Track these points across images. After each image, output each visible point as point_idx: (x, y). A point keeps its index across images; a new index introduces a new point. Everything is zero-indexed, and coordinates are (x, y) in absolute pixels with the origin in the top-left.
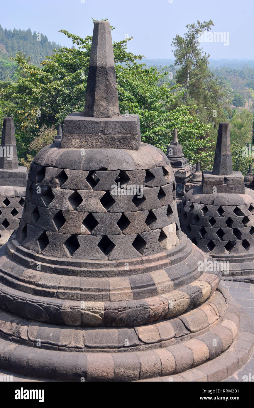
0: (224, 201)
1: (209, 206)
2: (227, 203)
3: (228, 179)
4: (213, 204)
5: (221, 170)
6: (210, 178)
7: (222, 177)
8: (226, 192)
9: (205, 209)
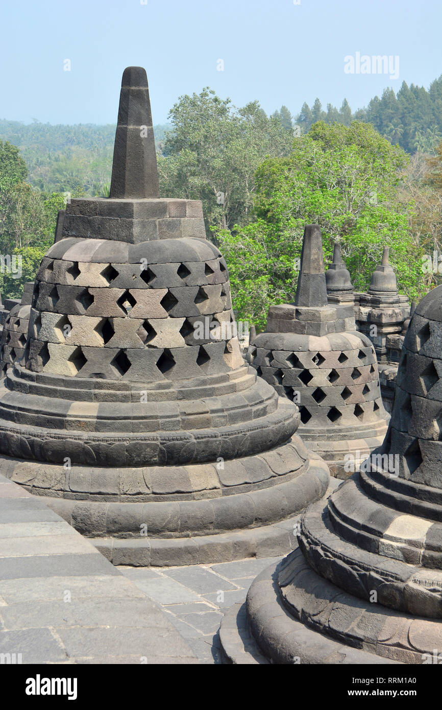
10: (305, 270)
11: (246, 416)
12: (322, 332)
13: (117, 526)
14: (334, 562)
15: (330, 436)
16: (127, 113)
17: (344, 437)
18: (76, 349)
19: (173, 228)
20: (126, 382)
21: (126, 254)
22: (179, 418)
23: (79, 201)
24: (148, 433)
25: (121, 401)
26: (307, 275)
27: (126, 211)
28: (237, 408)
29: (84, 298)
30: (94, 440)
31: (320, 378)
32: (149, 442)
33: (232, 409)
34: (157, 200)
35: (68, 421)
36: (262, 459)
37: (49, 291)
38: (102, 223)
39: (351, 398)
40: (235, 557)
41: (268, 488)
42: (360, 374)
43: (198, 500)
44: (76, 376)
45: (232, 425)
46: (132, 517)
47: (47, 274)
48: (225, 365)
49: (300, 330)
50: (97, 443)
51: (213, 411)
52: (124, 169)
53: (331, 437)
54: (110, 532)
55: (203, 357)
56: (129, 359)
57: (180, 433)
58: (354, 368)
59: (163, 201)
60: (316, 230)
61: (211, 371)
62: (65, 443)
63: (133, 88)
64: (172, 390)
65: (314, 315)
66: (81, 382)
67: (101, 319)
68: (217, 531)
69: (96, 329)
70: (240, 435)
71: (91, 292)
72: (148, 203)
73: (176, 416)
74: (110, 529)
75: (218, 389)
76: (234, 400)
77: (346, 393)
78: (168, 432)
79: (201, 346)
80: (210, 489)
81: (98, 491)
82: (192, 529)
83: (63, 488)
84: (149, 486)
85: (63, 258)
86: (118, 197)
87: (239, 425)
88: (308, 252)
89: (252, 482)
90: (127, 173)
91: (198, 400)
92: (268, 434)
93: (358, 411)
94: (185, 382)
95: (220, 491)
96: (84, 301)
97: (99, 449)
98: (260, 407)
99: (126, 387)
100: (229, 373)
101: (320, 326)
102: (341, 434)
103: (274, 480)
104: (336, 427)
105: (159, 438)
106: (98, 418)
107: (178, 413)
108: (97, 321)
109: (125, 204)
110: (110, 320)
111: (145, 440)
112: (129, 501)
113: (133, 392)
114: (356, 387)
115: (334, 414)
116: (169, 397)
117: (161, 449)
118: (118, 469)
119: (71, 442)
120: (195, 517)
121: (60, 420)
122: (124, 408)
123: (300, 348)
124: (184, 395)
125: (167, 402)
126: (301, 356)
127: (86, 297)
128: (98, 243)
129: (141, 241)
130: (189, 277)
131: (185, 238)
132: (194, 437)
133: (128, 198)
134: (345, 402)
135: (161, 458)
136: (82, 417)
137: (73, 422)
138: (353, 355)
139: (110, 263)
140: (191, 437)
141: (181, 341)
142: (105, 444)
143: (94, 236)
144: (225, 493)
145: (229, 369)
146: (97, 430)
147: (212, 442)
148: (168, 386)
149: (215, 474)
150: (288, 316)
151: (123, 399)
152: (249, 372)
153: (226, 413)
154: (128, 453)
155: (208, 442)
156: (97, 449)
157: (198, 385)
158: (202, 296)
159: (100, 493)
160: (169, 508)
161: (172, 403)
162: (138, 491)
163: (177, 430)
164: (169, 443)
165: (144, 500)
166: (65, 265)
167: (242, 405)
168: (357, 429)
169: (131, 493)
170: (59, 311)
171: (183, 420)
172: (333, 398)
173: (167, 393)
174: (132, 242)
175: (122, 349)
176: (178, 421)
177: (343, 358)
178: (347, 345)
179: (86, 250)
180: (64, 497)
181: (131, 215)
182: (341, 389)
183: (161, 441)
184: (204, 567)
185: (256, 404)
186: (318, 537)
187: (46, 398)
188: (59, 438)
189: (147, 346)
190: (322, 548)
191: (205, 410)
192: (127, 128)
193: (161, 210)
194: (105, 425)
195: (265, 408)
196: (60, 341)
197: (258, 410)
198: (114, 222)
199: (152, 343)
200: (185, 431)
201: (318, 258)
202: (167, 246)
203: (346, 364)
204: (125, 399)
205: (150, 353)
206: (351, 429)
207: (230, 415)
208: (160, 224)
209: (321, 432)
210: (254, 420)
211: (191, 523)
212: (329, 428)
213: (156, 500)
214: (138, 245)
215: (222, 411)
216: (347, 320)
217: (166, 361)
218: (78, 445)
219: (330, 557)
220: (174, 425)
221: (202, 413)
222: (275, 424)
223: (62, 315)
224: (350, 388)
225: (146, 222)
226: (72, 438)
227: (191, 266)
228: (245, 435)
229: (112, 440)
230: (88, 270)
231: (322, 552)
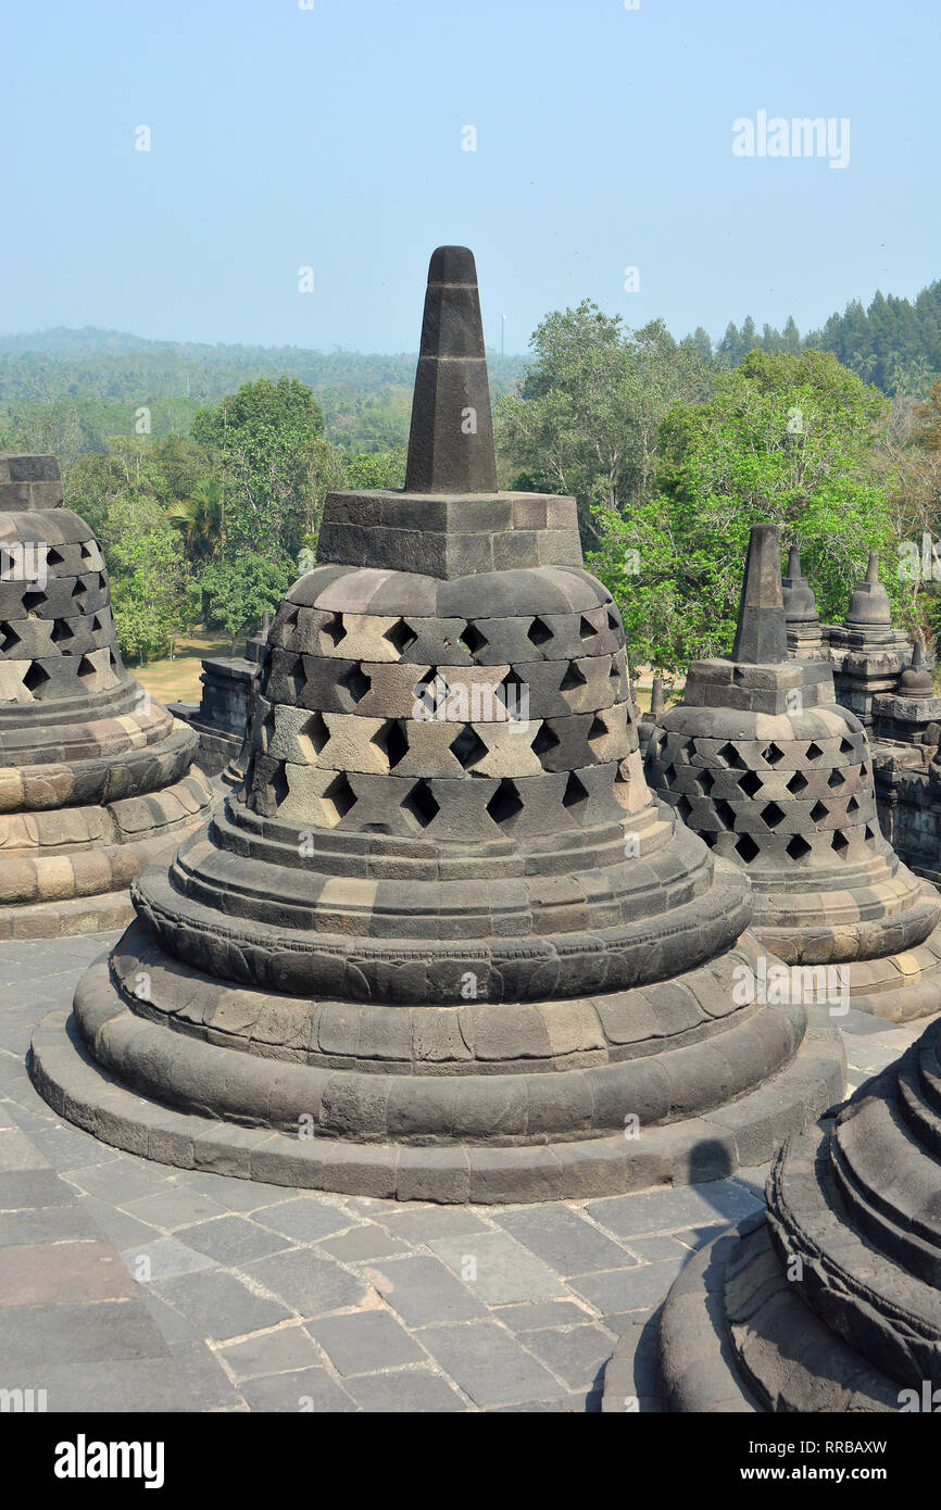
10: (750, 600)
11: (655, 905)
12: (778, 708)
13: (407, 1123)
14: (852, 1306)
15: (792, 884)
16: (437, 333)
17: (814, 887)
18: (338, 777)
19: (521, 548)
20: (428, 842)
21: (433, 600)
22: (528, 913)
23: (348, 497)
24: (469, 941)
25: (420, 879)
26: (755, 610)
27: (432, 517)
28: (637, 890)
29: (353, 681)
30: (366, 956)
31: (774, 786)
32: (470, 960)
33: (629, 892)
34: (492, 497)
35: (318, 915)
36: (684, 988)
37: (289, 665)
38: (389, 540)
39: (828, 820)
40: (632, 1185)
41: (696, 1045)
42: (844, 780)
43: (564, 1070)
44: (336, 828)
45: (629, 924)
46: (435, 1107)
47: (286, 632)
48: (616, 806)
49: (741, 702)
50: (373, 961)
51: (593, 899)
52: (432, 438)
53: (792, 887)
54: (393, 1134)
55: (575, 792)
56: (436, 797)
57: (530, 940)
58: (834, 770)
59: (502, 499)
60: (769, 533)
61: (591, 819)
62: (310, 958)
63: (449, 286)
64: (516, 857)
65: (765, 678)
66: (345, 840)
67: (383, 722)
68: (598, 1132)
69: (375, 740)
70: (644, 944)
71: (365, 670)
72: (475, 503)
73: (523, 909)
74: (395, 1130)
75: (602, 854)
76: (632, 875)
77: (819, 812)
78: (507, 939)
79: (572, 773)
80: (586, 1050)
81: (371, 1052)
82: (551, 1130)
83: (306, 1045)
84: (470, 1045)
85: (315, 606)
86: (420, 491)
87: (642, 924)
88: (757, 571)
89: (664, 1034)
90: (436, 446)
91: (564, 877)
92: (697, 940)
93: (839, 842)
94: (541, 841)
95: (605, 1054)
96: (353, 687)
97: (376, 973)
98: (682, 886)
99: (428, 852)
100: (624, 822)
101: (775, 698)
102: (809, 882)
103: (707, 1029)
104: (801, 869)
105: (490, 953)
106: (376, 910)
107: (527, 903)
108: (376, 724)
109: (432, 505)
110: (401, 723)
111: (463, 955)
112: (430, 1074)
113: (442, 861)
114: (836, 800)
115: (798, 847)
116: (510, 871)
117: (492, 974)
118: (411, 1009)
119: (323, 957)
120: (556, 1107)
121: (304, 913)
122: (425, 892)
123: (742, 734)
124: (538, 868)
125: (506, 880)
126: (743, 749)
127: (357, 678)
128: (380, 577)
129: (461, 575)
130: (551, 643)
131: (543, 568)
132: (555, 950)
133: (438, 492)
134: (816, 825)
135: (493, 990)
136: (345, 908)
137: (329, 917)
138: (831, 747)
139: (402, 617)
140: (550, 950)
141: (533, 764)
142: (387, 962)
143: (375, 563)
144: (614, 1057)
145: (624, 813)
146: (373, 933)
147: (590, 960)
148: (508, 851)
149: (596, 1021)
150: (721, 678)
151: (423, 874)
152: (661, 818)
153: (617, 902)
154: (431, 981)
155: (583, 959)
156: (371, 973)
157: (566, 848)
158: (574, 678)
159: (376, 1058)
160: (508, 1089)
161: (515, 882)
162: (449, 1055)
163: (524, 935)
164: (509, 962)
165: (460, 1072)
166: (318, 619)
167: (646, 884)
168: (836, 873)
169: (434, 1058)
170: (307, 705)
171: (536, 917)
172: (797, 820)
173: (505, 864)
174: (444, 577)
175: (422, 779)
176: (527, 917)
177: (814, 752)
178: (820, 731)
179: (357, 590)
180: (309, 1062)
181: (442, 527)
182: (811, 805)
183: (494, 959)
184: (573, 1206)
185: (674, 881)
186: (812, 1234)
187: (280, 869)
188: (301, 949)
189: (470, 773)
190: (823, 1264)
191: (578, 896)
192: (436, 361)
193: (501, 514)
194: (387, 924)
195: (690, 887)
196: (308, 760)
197: (677, 892)
198: (412, 537)
199: (479, 767)
200: (539, 937)
201: (774, 582)
202: (509, 585)
203: (820, 762)
204: (426, 874)
205: (476, 787)
206: (827, 873)
207: (624, 905)
208: (497, 542)
209: (776, 877)
210: (670, 912)
211: (547, 1117)
212: (790, 872)
213: (483, 1072)
214: (454, 582)
215: (610, 896)
216: (820, 686)
217: (505, 801)
218: (337, 964)
219: (841, 1291)
220: (518, 927)
221: (572, 903)
222: (710, 919)
223: (313, 713)
224: (826, 803)
225: (470, 538)
226: (326, 950)
227: (554, 622)
228: (652, 944)
229: (401, 956)
230: (361, 628)
231: (823, 1275)
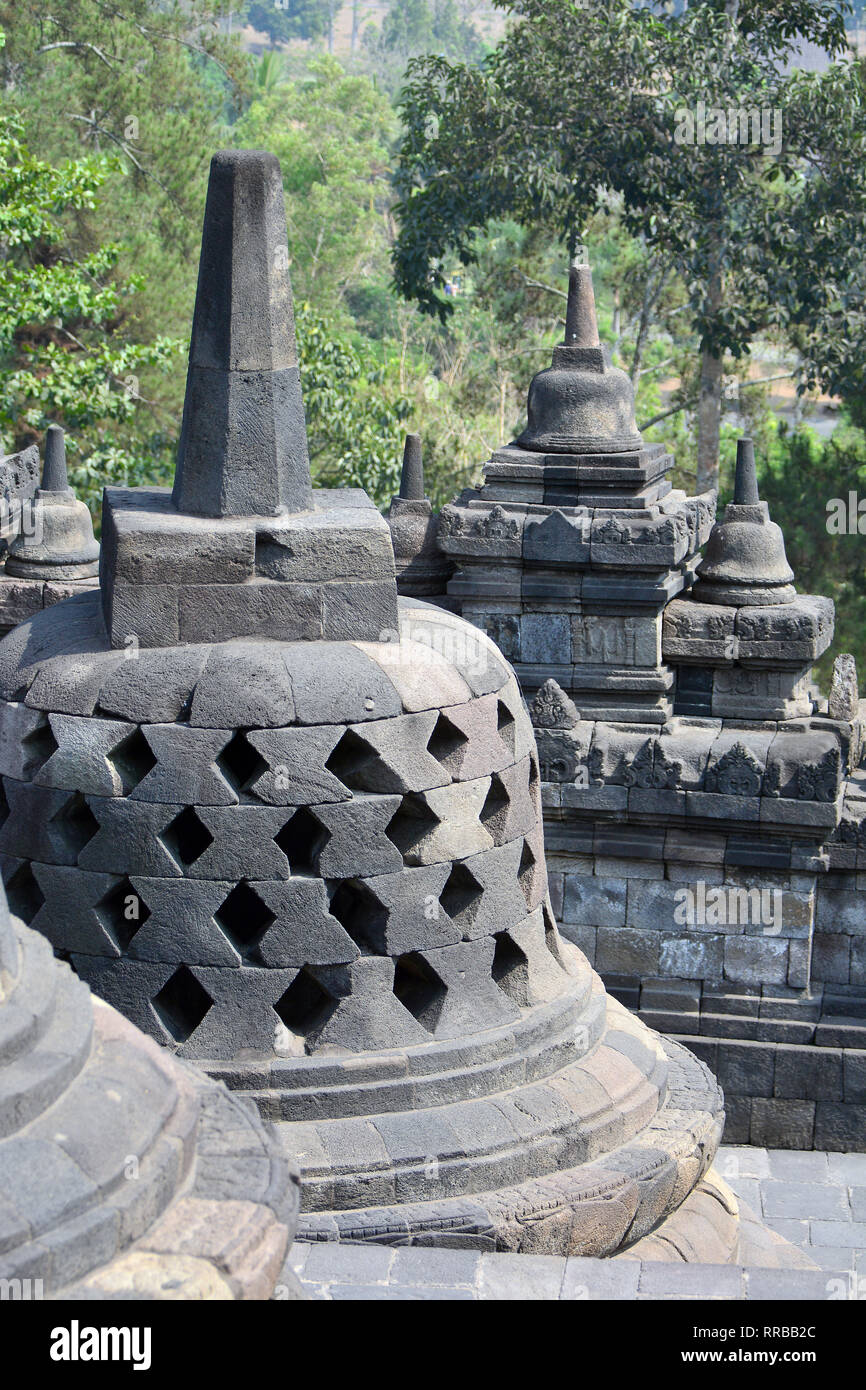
0: (257, 692)
1: (162, 733)
2: (280, 706)
3: (282, 540)
4: (184, 716)
5: (237, 483)
6: (156, 537)
7: (240, 527)
8: (269, 629)
9: (135, 754)
